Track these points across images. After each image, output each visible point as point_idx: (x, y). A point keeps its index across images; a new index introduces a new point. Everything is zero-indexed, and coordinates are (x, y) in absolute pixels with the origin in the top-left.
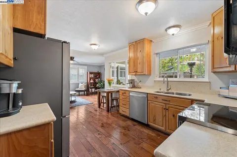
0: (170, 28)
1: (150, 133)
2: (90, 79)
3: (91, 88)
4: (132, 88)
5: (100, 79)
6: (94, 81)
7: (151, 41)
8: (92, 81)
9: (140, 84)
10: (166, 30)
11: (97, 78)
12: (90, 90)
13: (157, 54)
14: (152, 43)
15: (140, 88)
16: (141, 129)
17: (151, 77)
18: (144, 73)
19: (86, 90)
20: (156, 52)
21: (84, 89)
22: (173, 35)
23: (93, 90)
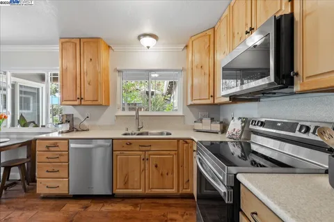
0: (145, 35)
1: (123, 209)
4: (68, 132)
7: (109, 47)
9: (86, 123)
10: (139, 38)
13: (119, 71)
14: (111, 51)
15: (87, 130)
16: (103, 209)
17: (108, 109)
18: (99, 102)
20: (118, 68)
22: (148, 47)
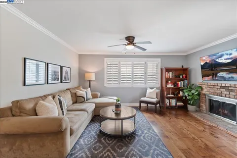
2: (167, 82)
3: (169, 98)
5: (186, 82)
6: (175, 84)
8: (170, 85)
11: (180, 80)
12: (167, 101)
19: (158, 102)
21: (154, 100)
23: (173, 102)
